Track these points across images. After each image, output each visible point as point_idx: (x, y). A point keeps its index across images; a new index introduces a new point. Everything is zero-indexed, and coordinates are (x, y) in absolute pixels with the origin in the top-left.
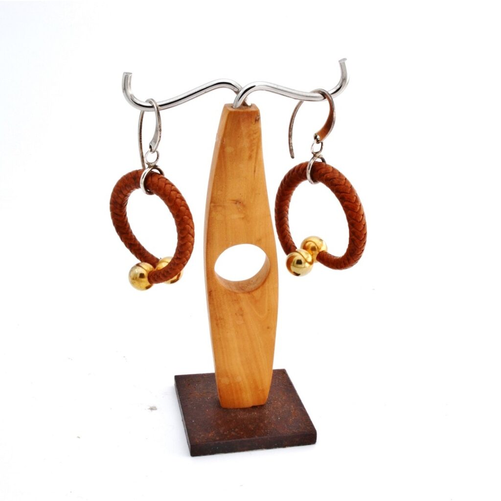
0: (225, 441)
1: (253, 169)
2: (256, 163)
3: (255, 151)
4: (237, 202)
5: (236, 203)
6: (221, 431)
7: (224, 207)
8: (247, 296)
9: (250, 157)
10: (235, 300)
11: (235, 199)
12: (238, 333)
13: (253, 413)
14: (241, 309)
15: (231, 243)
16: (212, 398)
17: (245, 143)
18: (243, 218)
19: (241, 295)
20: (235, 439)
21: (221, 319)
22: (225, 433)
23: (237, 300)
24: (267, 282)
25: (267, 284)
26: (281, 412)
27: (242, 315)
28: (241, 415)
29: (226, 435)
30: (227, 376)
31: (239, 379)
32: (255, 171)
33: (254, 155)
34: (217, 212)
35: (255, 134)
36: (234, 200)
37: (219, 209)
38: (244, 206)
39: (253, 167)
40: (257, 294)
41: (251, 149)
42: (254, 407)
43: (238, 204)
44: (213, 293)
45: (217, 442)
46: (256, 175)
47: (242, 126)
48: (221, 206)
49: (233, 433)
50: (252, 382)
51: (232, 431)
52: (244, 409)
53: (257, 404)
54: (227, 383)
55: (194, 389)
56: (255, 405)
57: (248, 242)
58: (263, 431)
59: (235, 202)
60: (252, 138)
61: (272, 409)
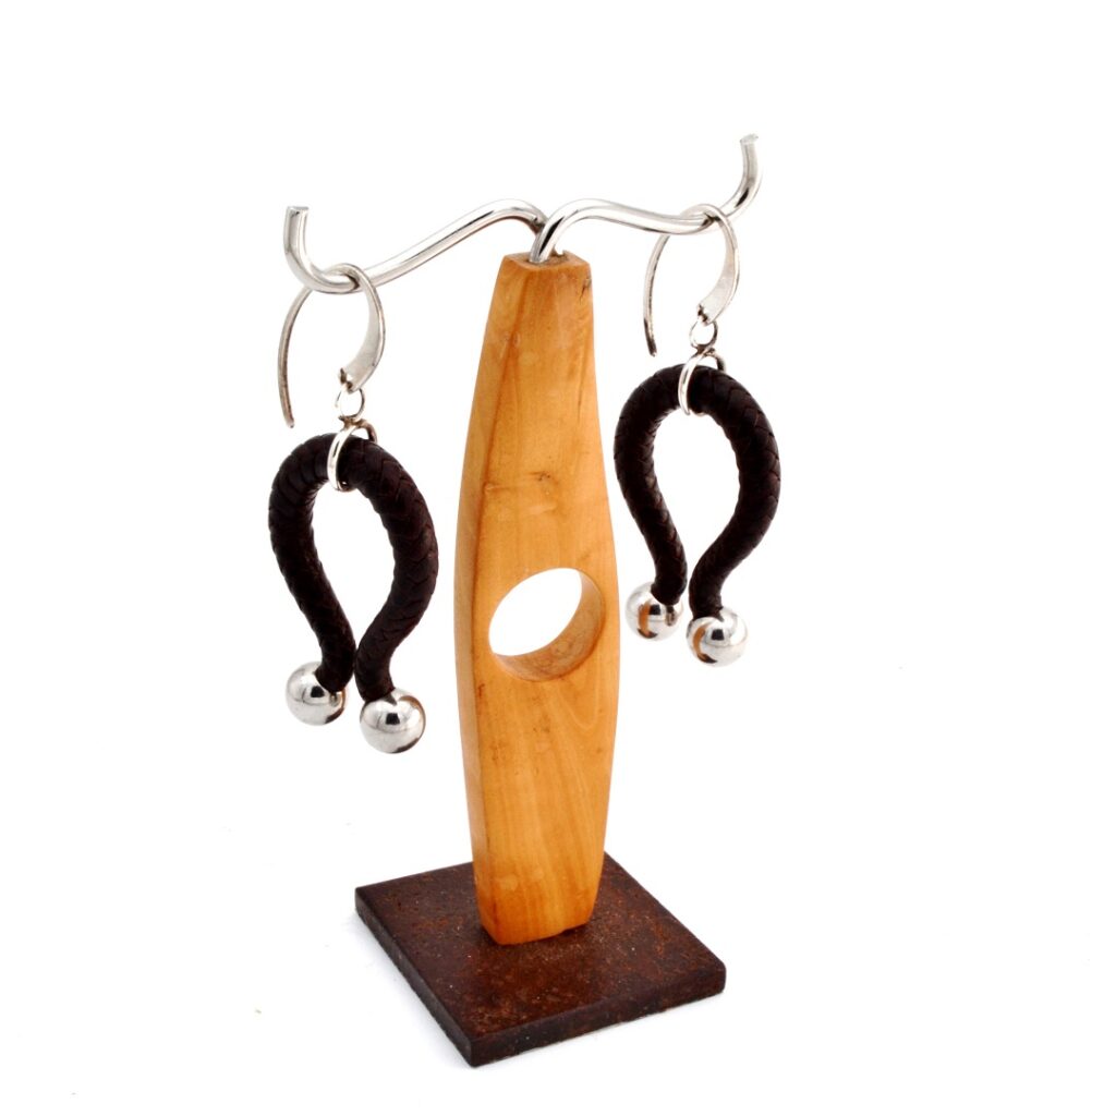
0: (542, 1021)
1: (577, 398)
2: (582, 383)
3: (581, 357)
4: (542, 476)
5: (540, 479)
6: (524, 999)
7: (515, 490)
8: (557, 684)
9: (571, 373)
10: (534, 699)
11: (539, 469)
12: (538, 771)
13: (572, 947)
14: (546, 717)
15: (527, 570)
16: (465, 926)
17: (563, 340)
18: (554, 511)
19: (547, 686)
20: (562, 1011)
21: (502, 744)
22: (534, 1002)
23: (538, 697)
24: (598, 648)
25: (598, 654)
26: (630, 934)
27: (547, 730)
28: (550, 956)
29: (538, 1007)
30: (514, 872)
31: (539, 874)
32: (580, 403)
33: (580, 367)
34: (500, 502)
35: (582, 318)
36: (535, 473)
37: (504, 496)
38: (557, 483)
39: (577, 392)
40: (578, 677)
41: (573, 353)
42: (568, 933)
43: (544, 481)
44: (487, 690)
45: (526, 1026)
46: (582, 410)
47: (557, 304)
48: (508, 489)
49: (551, 999)
50: (564, 878)
51: (547, 994)
52: (549, 941)
53: (572, 924)
54: (513, 889)
55: (416, 912)
56: (569, 927)
57: (562, 565)
58: (612, 983)
59: (538, 477)
60: (575, 328)
61: (607, 930)
